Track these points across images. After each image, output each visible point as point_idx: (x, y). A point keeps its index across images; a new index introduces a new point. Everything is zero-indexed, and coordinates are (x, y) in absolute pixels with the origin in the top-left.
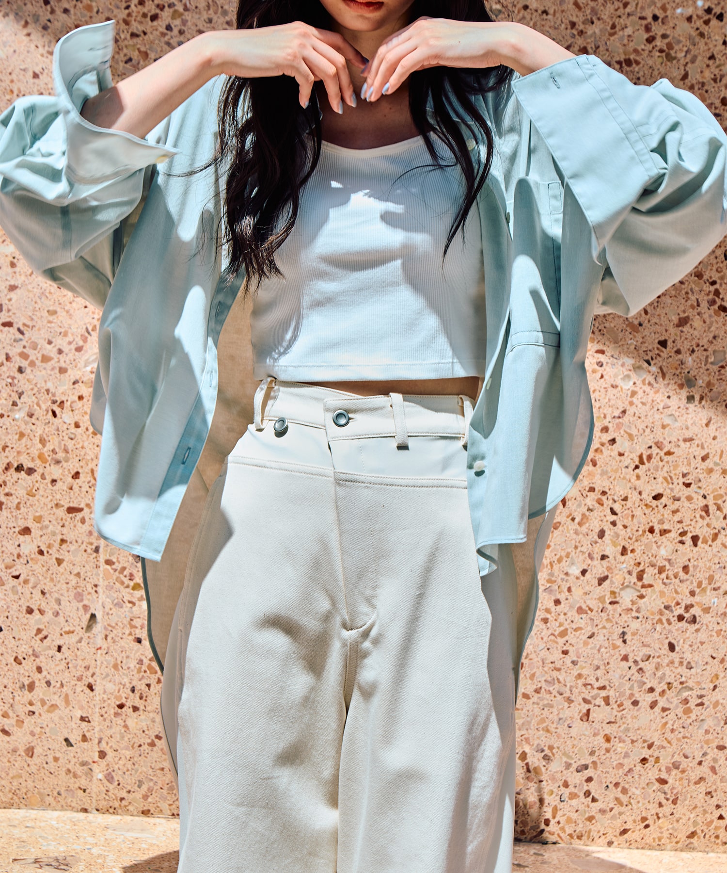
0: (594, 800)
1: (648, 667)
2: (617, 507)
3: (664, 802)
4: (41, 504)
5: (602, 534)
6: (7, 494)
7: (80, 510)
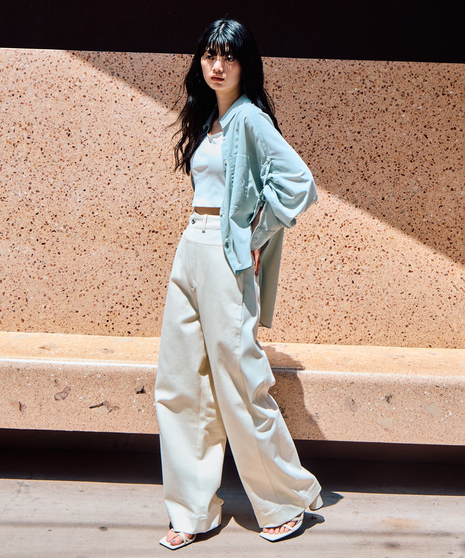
0: (330, 330)
1: (346, 288)
2: (335, 240)
3: (352, 330)
4: (160, 242)
5: (331, 248)
6: (149, 240)
7: (172, 244)
